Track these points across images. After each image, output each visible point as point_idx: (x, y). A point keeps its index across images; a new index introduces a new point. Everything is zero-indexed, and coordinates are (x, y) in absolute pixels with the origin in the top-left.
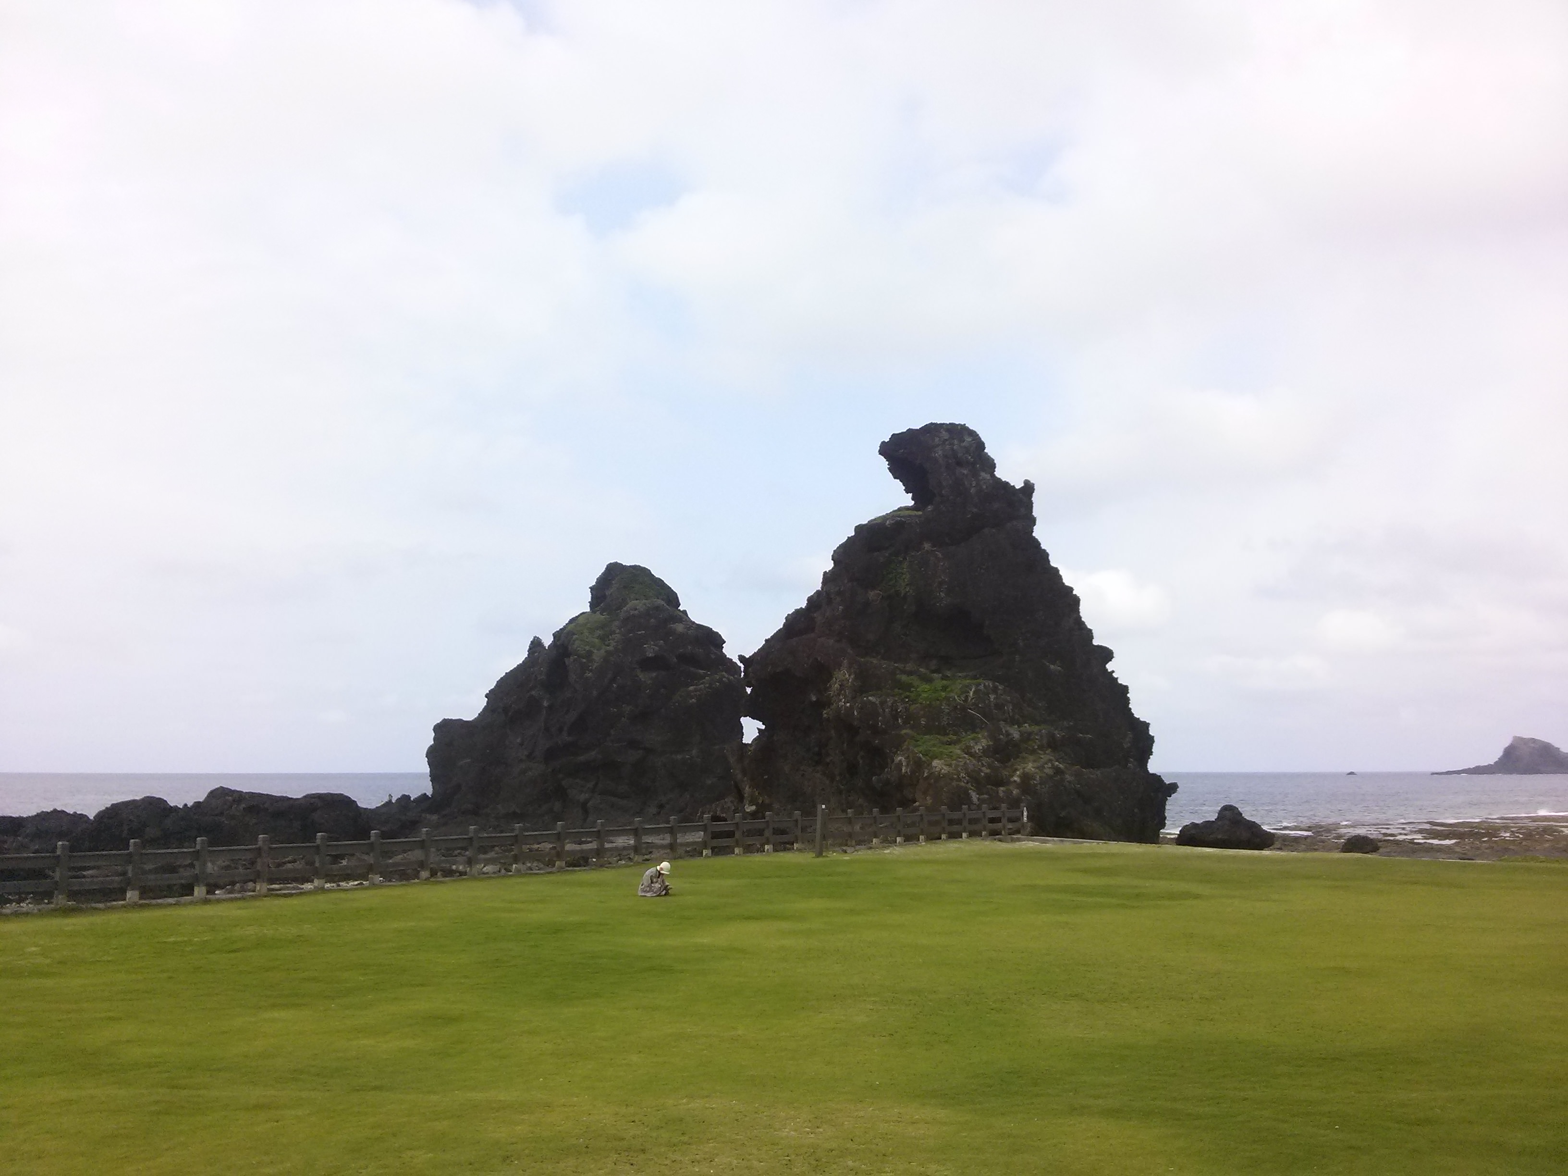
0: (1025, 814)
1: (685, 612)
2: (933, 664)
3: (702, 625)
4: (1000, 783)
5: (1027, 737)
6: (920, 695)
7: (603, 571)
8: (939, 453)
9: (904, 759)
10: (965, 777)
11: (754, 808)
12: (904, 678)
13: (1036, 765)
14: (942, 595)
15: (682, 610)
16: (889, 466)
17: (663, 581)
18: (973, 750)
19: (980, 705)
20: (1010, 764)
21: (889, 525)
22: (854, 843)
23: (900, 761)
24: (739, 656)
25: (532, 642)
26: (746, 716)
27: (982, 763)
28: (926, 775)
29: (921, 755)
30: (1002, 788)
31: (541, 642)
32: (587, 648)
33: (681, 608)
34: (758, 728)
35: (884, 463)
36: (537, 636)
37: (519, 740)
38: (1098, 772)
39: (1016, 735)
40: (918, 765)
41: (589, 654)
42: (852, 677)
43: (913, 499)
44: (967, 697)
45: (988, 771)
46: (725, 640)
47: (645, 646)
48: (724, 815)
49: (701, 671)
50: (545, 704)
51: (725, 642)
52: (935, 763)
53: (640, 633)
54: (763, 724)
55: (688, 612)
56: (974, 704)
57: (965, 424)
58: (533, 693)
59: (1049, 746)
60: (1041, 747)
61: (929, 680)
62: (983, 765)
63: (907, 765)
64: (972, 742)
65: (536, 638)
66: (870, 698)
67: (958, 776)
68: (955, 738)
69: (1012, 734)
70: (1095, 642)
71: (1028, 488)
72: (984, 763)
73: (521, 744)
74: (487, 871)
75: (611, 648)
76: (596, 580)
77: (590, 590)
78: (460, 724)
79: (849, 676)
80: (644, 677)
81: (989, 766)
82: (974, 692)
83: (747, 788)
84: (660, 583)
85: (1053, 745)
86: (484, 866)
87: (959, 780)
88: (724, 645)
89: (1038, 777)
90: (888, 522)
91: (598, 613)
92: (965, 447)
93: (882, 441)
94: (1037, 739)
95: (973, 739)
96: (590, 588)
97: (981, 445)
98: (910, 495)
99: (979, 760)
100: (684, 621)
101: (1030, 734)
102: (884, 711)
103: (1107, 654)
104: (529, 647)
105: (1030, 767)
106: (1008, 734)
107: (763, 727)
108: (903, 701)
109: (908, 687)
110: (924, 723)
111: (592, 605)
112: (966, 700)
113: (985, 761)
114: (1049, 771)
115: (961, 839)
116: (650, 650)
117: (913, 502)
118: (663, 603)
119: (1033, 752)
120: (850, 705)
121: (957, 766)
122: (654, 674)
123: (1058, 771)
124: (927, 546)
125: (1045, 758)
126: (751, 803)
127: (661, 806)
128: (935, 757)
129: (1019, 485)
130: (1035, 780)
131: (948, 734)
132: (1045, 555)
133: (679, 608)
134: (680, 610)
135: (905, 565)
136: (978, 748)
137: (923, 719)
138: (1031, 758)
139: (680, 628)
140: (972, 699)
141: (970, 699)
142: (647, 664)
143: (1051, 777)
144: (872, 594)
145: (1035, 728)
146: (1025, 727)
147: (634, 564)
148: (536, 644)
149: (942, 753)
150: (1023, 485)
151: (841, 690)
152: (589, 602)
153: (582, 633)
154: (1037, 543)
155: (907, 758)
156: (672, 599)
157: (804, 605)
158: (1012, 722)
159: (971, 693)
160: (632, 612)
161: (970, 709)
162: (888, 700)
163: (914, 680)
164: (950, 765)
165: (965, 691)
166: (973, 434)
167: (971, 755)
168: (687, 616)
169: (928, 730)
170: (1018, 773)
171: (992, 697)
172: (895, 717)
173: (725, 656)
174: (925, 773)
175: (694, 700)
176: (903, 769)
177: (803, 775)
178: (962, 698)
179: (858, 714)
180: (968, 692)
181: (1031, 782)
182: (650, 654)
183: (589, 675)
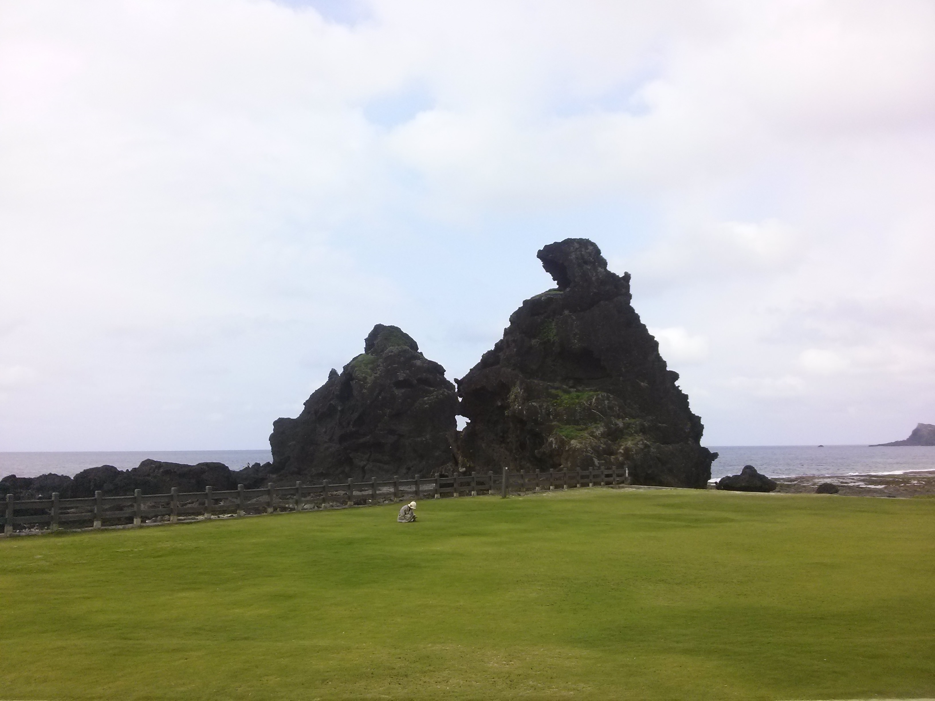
0: (627, 472)
1: (421, 353)
2: (571, 383)
3: (432, 361)
4: (611, 453)
5: (627, 426)
6: (563, 401)
7: (372, 329)
8: (573, 256)
9: (554, 440)
10: (591, 450)
11: (464, 469)
12: (553, 391)
13: (633, 442)
14: (576, 341)
16: (543, 265)
18: (595, 434)
19: (599, 407)
20: (617, 442)
21: (543, 300)
22: (525, 490)
23: (552, 441)
24: (454, 379)
25: (331, 372)
26: (459, 415)
27: (601, 442)
28: (567, 449)
29: (564, 437)
30: (613, 457)
31: (336, 372)
32: (364, 375)
33: (419, 351)
34: (466, 422)
35: (540, 263)
36: (334, 368)
37: (324, 430)
38: (671, 447)
39: (621, 425)
40: (562, 443)
41: (365, 378)
42: (522, 391)
43: (558, 284)
44: (591, 403)
45: (604, 446)
47: (398, 374)
48: (447, 474)
49: (432, 389)
50: (339, 408)
51: (445, 371)
52: (573, 442)
53: (395, 366)
54: (469, 419)
55: (423, 353)
56: (596, 406)
57: (588, 239)
58: (332, 402)
59: (641, 431)
60: (636, 432)
61: (569, 393)
62: (601, 443)
63: (556, 444)
64: (594, 429)
65: (333, 370)
66: (533, 403)
67: (586, 450)
68: (584, 427)
69: (618, 424)
70: (668, 369)
71: (627, 277)
72: (602, 441)
73: (325, 432)
74: (306, 508)
75: (377, 375)
76: (368, 335)
77: (365, 340)
78: (288, 421)
79: (520, 390)
80: (398, 392)
81: (605, 444)
82: (596, 400)
83: (460, 457)
84: (406, 336)
85: (643, 430)
86: (305, 505)
87: (587, 451)
88: (445, 373)
89: (635, 450)
90: (543, 298)
91: (370, 354)
92: (589, 253)
93: (539, 249)
94: (633, 427)
95: (595, 427)
96: (365, 339)
97: (598, 252)
98: (556, 282)
99: (599, 440)
100: (421, 359)
101: (630, 424)
102: (541, 411)
103: (675, 376)
104: (329, 375)
105: (629, 444)
106: (616, 424)
107: (469, 421)
108: (553, 405)
109: (556, 397)
110: (566, 418)
111: (366, 349)
112: (591, 404)
113: (602, 440)
114: (640, 446)
115: (588, 487)
116: (401, 376)
117: (558, 286)
118: (408, 348)
119: (631, 435)
120: (521, 408)
121: (585, 443)
122: (403, 391)
123: (646, 446)
124: (566, 312)
125: (638, 438)
126: (463, 466)
127: (409, 469)
128: (572, 438)
129: (621, 275)
130: (632, 451)
131: (580, 425)
132: (637, 317)
133: (418, 351)
135: (553, 324)
136: (598, 433)
137: (565, 416)
138: (630, 438)
139: (418, 363)
140: (594, 403)
141: (593, 403)
142: (399, 384)
143: (642, 449)
144: (534, 342)
145: (633, 421)
146: (626, 420)
147: (391, 325)
148: (333, 373)
149: (577, 436)
150: (624, 275)
151: (516, 399)
152: (364, 348)
153: (360, 366)
154: (632, 310)
155: (556, 439)
156: (414, 345)
157: (493, 348)
158: (618, 417)
159: (594, 400)
160: (390, 354)
161: (593, 410)
162: (544, 404)
163: (560, 393)
164: (581, 443)
165: (590, 399)
166: (593, 245)
167: (595, 437)
168: (423, 355)
169: (568, 422)
170: (622, 447)
171: (606, 402)
172: (548, 414)
173: (446, 379)
174: (567, 448)
175: (427, 406)
176: (554, 445)
177: (493, 450)
178: (588, 403)
179: (526, 413)
180: (592, 399)
181: (630, 453)
182: (401, 379)
183: (365, 391)
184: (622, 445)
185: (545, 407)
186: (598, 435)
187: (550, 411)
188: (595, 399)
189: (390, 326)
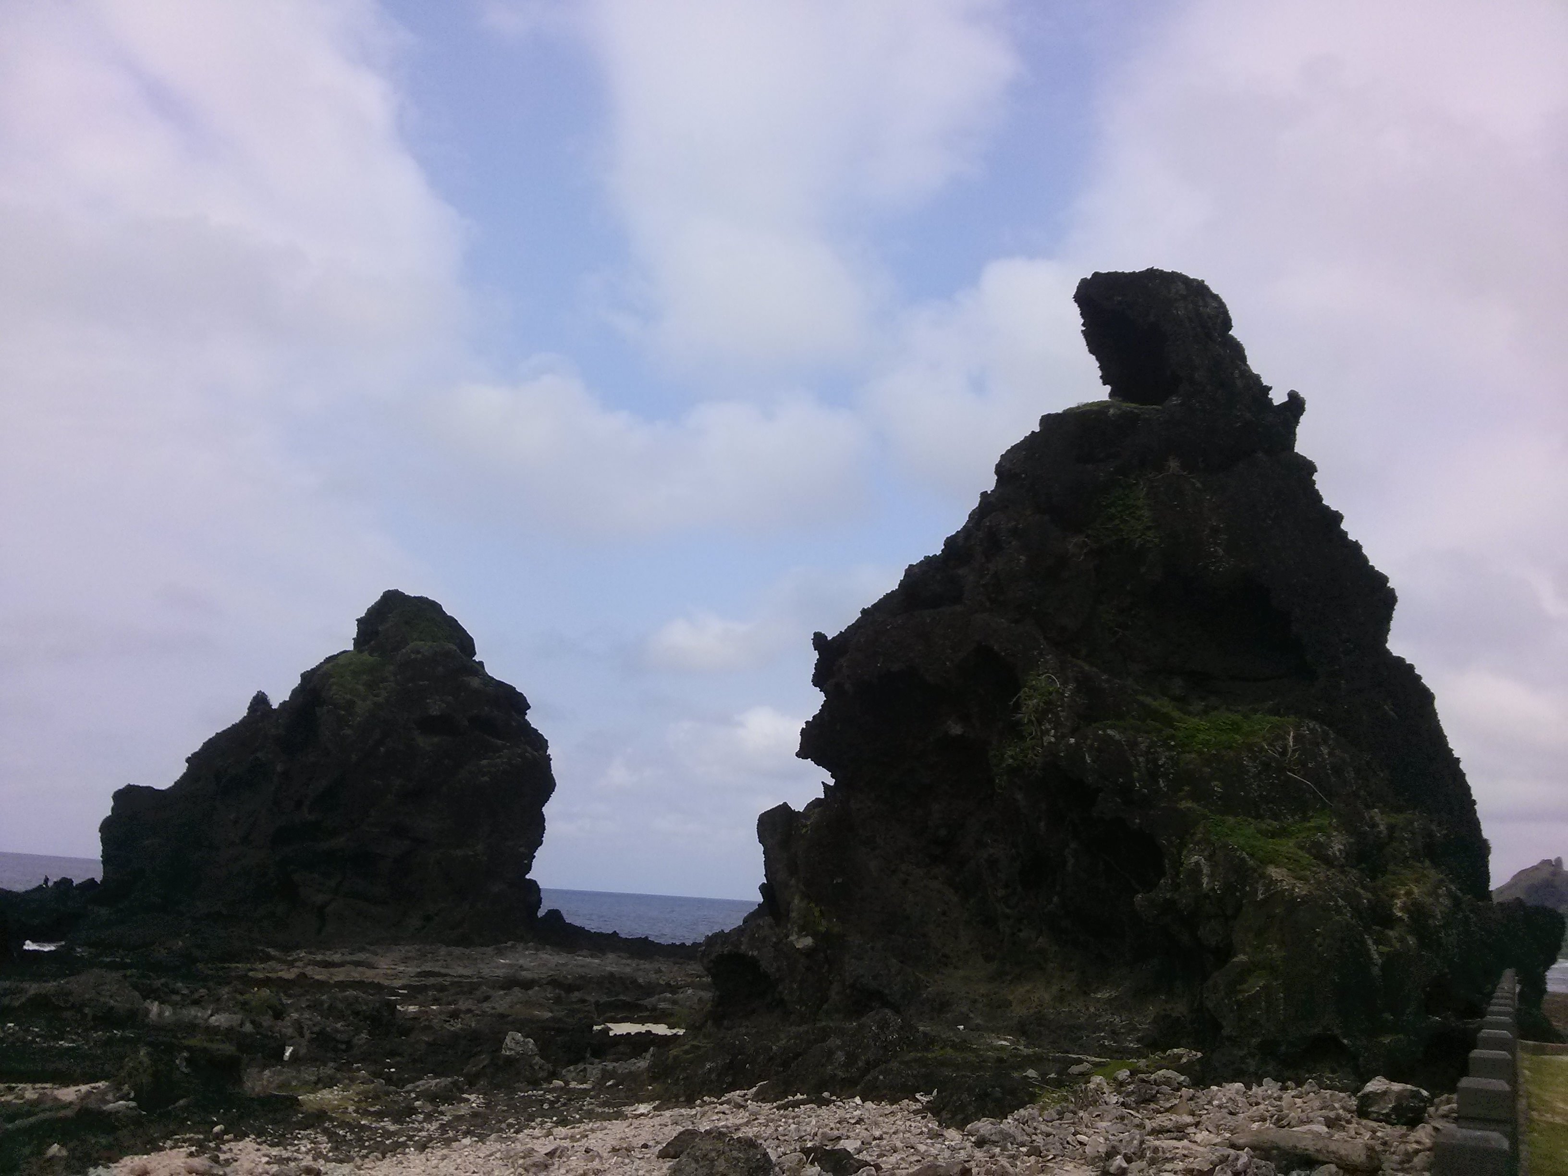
1: (481, 664)
3: (502, 682)
4: (1387, 921)
5: (1394, 833)
7: (377, 600)
9: (1201, 860)
10: (1344, 906)
11: (808, 941)
12: (1151, 701)
13: (1422, 888)
14: (1219, 551)
15: (477, 660)
17: (456, 621)
18: (1328, 853)
19: (1310, 765)
20: (1382, 883)
25: (255, 698)
26: (807, 759)
28: (1259, 896)
29: (1245, 855)
30: (1390, 931)
31: (266, 699)
32: (348, 697)
33: (477, 658)
34: (823, 782)
36: (262, 691)
37: (233, 816)
39: (1382, 828)
40: (1238, 874)
41: (351, 704)
42: (1068, 688)
44: (1285, 748)
45: (1365, 895)
46: (530, 705)
47: (428, 701)
49: (499, 742)
50: (279, 768)
51: (529, 707)
52: (1274, 872)
53: (421, 683)
54: (832, 776)
55: (485, 664)
56: (1297, 762)
58: (259, 755)
59: (1429, 853)
60: (1418, 857)
62: (1356, 884)
63: (1212, 876)
64: (1317, 834)
65: (260, 694)
66: (1109, 732)
68: (1277, 824)
69: (1376, 825)
71: (1295, 405)
72: (1355, 880)
73: (235, 821)
75: (380, 700)
76: (366, 611)
77: (356, 622)
78: (149, 792)
79: (1065, 683)
80: (424, 742)
81: (1363, 886)
82: (1295, 741)
84: (452, 623)
87: (1338, 909)
88: (527, 712)
91: (366, 652)
92: (1209, 315)
93: (1084, 278)
95: (1320, 830)
96: (357, 620)
97: (1227, 320)
99: (1349, 875)
100: (480, 675)
102: (1135, 760)
104: (251, 703)
105: (1414, 892)
106: (1373, 825)
107: (831, 782)
108: (1166, 746)
109: (1164, 719)
110: (1217, 790)
111: (357, 642)
112: (1284, 753)
113: (1354, 875)
116: (436, 707)
118: (455, 648)
119: (1407, 863)
120: (1076, 743)
121: (1316, 882)
122: (436, 740)
125: (1431, 875)
128: (1267, 860)
129: (1282, 396)
131: (1263, 817)
133: (473, 658)
134: (475, 660)
135: (1141, 492)
136: (1334, 848)
137: (1216, 783)
138: (1410, 874)
139: (475, 682)
140: (1294, 751)
141: (1290, 750)
142: (429, 725)
144: (1074, 543)
147: (420, 595)
148: (260, 700)
149: (1272, 852)
150: (1286, 399)
151: (1046, 711)
152: (353, 639)
153: (342, 677)
155: (1209, 858)
156: (467, 644)
159: (1290, 741)
160: (413, 656)
161: (1293, 772)
162: (1139, 739)
164: (1302, 880)
165: (1278, 736)
166: (1216, 300)
168: (484, 668)
169: (1231, 806)
170: (1400, 902)
171: (1324, 751)
173: (530, 725)
174: (1260, 893)
175: (486, 779)
176: (1205, 880)
177: (905, 882)
178: (1277, 748)
179: (1093, 761)
180: (1286, 739)
181: (1430, 922)
182: (435, 711)
183: (348, 732)
184: (1394, 896)
185: (1143, 747)
186: (1338, 853)
187: (1160, 763)
188: (1293, 737)
189: (419, 597)
